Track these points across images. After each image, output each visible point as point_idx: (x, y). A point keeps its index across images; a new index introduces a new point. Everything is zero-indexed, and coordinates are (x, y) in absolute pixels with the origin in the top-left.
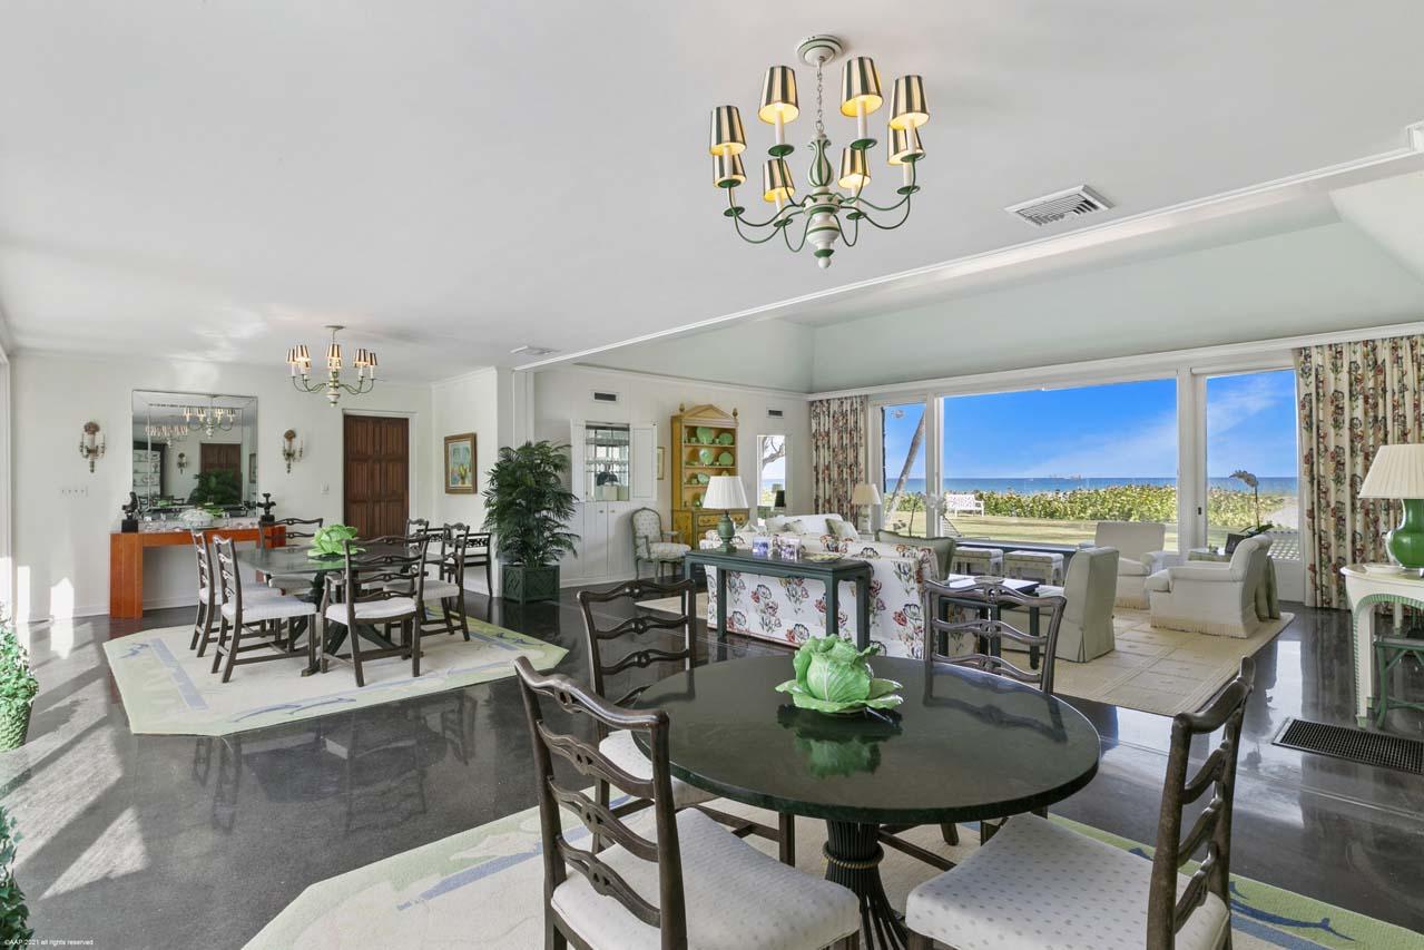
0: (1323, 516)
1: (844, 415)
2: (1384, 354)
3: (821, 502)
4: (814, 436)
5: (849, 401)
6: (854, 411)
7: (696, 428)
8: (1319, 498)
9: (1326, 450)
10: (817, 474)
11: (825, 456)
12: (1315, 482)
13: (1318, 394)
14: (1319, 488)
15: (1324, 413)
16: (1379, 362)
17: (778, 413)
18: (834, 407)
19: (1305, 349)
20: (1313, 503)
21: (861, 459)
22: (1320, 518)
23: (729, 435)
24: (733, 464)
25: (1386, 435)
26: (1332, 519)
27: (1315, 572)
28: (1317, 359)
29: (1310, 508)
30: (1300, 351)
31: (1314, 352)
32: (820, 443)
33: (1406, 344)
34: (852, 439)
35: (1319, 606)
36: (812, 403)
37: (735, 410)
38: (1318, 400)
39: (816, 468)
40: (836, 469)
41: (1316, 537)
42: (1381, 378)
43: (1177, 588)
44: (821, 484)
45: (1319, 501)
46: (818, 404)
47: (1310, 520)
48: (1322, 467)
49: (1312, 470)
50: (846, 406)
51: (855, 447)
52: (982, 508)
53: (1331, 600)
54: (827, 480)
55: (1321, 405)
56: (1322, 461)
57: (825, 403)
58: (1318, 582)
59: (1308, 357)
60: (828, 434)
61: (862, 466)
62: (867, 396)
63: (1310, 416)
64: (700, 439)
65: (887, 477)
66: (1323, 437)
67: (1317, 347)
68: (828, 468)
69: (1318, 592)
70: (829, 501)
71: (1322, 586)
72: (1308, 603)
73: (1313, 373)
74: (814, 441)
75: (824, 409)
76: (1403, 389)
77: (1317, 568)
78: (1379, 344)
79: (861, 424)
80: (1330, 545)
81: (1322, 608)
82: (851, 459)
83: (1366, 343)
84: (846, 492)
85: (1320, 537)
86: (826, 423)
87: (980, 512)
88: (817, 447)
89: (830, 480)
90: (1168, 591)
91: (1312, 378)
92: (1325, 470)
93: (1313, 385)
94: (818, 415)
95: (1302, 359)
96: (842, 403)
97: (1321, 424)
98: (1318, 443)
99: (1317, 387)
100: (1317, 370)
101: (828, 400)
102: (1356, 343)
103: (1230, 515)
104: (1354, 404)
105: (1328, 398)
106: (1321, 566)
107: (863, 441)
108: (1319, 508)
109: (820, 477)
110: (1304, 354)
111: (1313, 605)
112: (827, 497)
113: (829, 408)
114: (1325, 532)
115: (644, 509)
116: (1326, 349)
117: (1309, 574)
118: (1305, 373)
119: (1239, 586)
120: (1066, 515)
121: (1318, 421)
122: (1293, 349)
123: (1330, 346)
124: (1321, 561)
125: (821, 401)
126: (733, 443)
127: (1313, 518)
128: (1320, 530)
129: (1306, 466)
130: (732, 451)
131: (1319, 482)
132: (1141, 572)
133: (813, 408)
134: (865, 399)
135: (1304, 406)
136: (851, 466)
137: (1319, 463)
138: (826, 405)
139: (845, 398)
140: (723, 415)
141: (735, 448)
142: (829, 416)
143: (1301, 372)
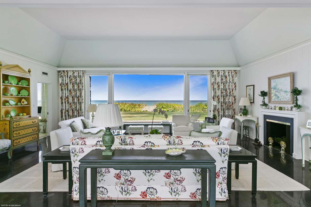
0: (216, 111)
1: (75, 77)
2: (227, 74)
3: (64, 111)
4: (61, 85)
5: (77, 72)
6: (79, 76)
7: (8, 76)
9: (216, 96)
10: (62, 100)
11: (66, 93)
15: (216, 86)
16: (226, 76)
17: (46, 74)
18: (70, 74)
21: (83, 94)
24: (29, 95)
25: (227, 93)
28: (215, 73)
30: (212, 71)
32: (63, 88)
33: (230, 72)
34: (79, 87)
36: (59, 72)
37: (29, 69)
39: (62, 98)
40: (71, 98)
42: (226, 79)
44: (64, 104)
46: (62, 72)
50: (76, 74)
51: (80, 90)
54: (67, 102)
60: (67, 84)
61: (83, 97)
62: (85, 71)
64: (10, 82)
65: (91, 100)
66: (216, 92)
67: (215, 70)
68: (67, 98)
70: (68, 111)
73: (214, 76)
76: (230, 82)
78: (226, 71)
79: (82, 81)
82: (78, 94)
83: (224, 71)
84: (76, 107)
86: (66, 80)
88: (62, 90)
89: (68, 103)
91: (214, 78)
93: (214, 80)
94: (62, 76)
95: (212, 73)
96: (74, 73)
98: (215, 94)
101: (67, 71)
102: (222, 70)
104: (222, 85)
105: (216, 83)
107: (84, 88)
108: (215, 109)
109: (64, 101)
112: (67, 109)
113: (67, 74)
116: (217, 71)
121: (215, 88)
122: (210, 71)
123: (217, 70)
125: (64, 71)
126: (28, 85)
130: (27, 88)
133: (60, 74)
134: (84, 72)
135: (212, 85)
136: (78, 97)
137: (215, 99)
138: (66, 73)
139: (76, 71)
140: (24, 71)
141: (29, 88)
142: (68, 77)
143: (212, 76)
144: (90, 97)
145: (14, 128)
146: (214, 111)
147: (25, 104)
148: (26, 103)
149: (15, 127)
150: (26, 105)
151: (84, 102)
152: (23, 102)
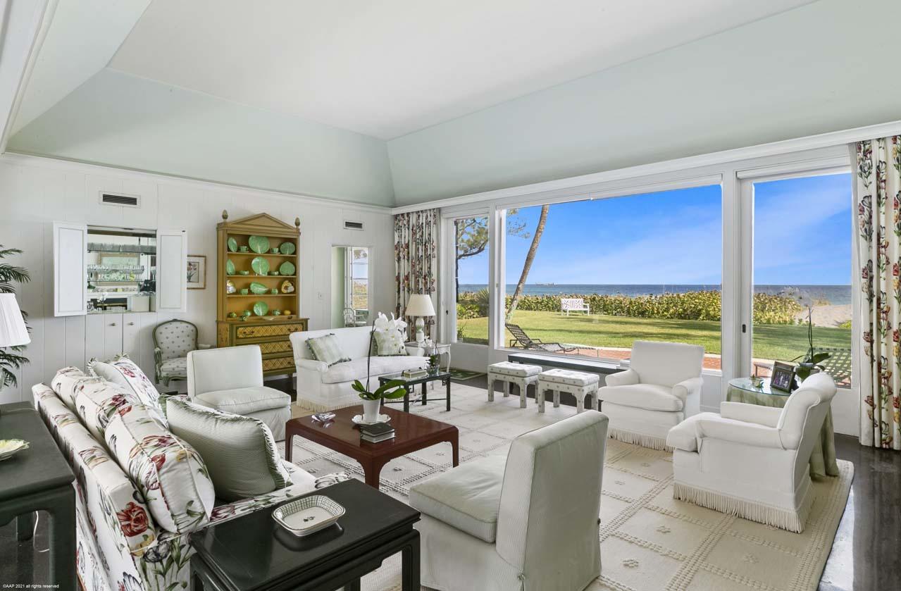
0: (883, 340)
1: (420, 227)
4: (397, 248)
5: (425, 215)
6: (428, 223)
7: (248, 236)
8: (879, 318)
9: (888, 262)
10: (399, 283)
11: (405, 267)
12: (875, 299)
13: (879, 196)
14: (878, 307)
15: (886, 219)
17: (357, 225)
18: (413, 220)
19: (864, 143)
20: (871, 324)
21: (434, 271)
22: (879, 343)
23: (291, 244)
24: (295, 274)
26: (895, 344)
27: (873, 405)
28: (878, 154)
29: (868, 330)
30: (858, 145)
31: (875, 146)
32: (401, 255)
34: (426, 250)
35: (877, 445)
36: (396, 217)
37: (297, 219)
38: (879, 204)
39: (398, 278)
40: (413, 278)
41: (875, 364)
43: (706, 447)
45: (879, 323)
46: (401, 217)
47: (869, 344)
48: (882, 282)
49: (870, 286)
50: (423, 220)
51: (429, 258)
52: (588, 309)
53: (891, 439)
54: (406, 289)
55: (883, 209)
56: (883, 275)
57: (406, 216)
58: (876, 417)
59: (868, 152)
60: (407, 246)
61: (434, 277)
62: (439, 210)
63: (870, 223)
64: (253, 247)
65: (459, 283)
66: (885, 247)
67: (879, 140)
68: (407, 278)
69: (877, 429)
71: (881, 422)
72: (865, 441)
73: (874, 171)
74: (397, 252)
75: (405, 222)
77: (876, 402)
79: (434, 236)
80: (891, 374)
81: (881, 448)
82: (425, 270)
85: (879, 364)
86: (406, 235)
87: (585, 312)
88: (399, 259)
90: (696, 451)
91: (873, 178)
92: (887, 286)
93: (874, 186)
94: (399, 229)
95: (861, 155)
96: (419, 216)
97: (883, 232)
98: (879, 254)
99: (879, 188)
100: (878, 167)
101: (408, 214)
103: (772, 313)
106: (880, 398)
107: (435, 252)
108: (879, 330)
110: (863, 148)
111: (869, 443)
113: (409, 221)
114: (885, 359)
115: (175, 320)
116: (890, 142)
117: (866, 407)
118: (864, 172)
119: (791, 456)
120: (653, 313)
121: (879, 226)
122: (850, 144)
123: (895, 138)
124: (880, 393)
125: (403, 215)
126: (295, 253)
127: (872, 342)
128: (880, 357)
129: (865, 280)
130: (293, 260)
131: (879, 299)
132: (672, 409)
133: (396, 222)
134: (438, 212)
135: (862, 211)
136: (425, 276)
137: (879, 277)
138: (406, 218)
139: (422, 211)
140: (281, 224)
141: (295, 258)
142: (409, 229)
143: (859, 171)
144: (457, 276)
145: (237, 338)
146: (875, 337)
147: (289, 291)
148: (291, 289)
149: (241, 336)
150: (291, 293)
151: (436, 289)
152: (286, 288)
